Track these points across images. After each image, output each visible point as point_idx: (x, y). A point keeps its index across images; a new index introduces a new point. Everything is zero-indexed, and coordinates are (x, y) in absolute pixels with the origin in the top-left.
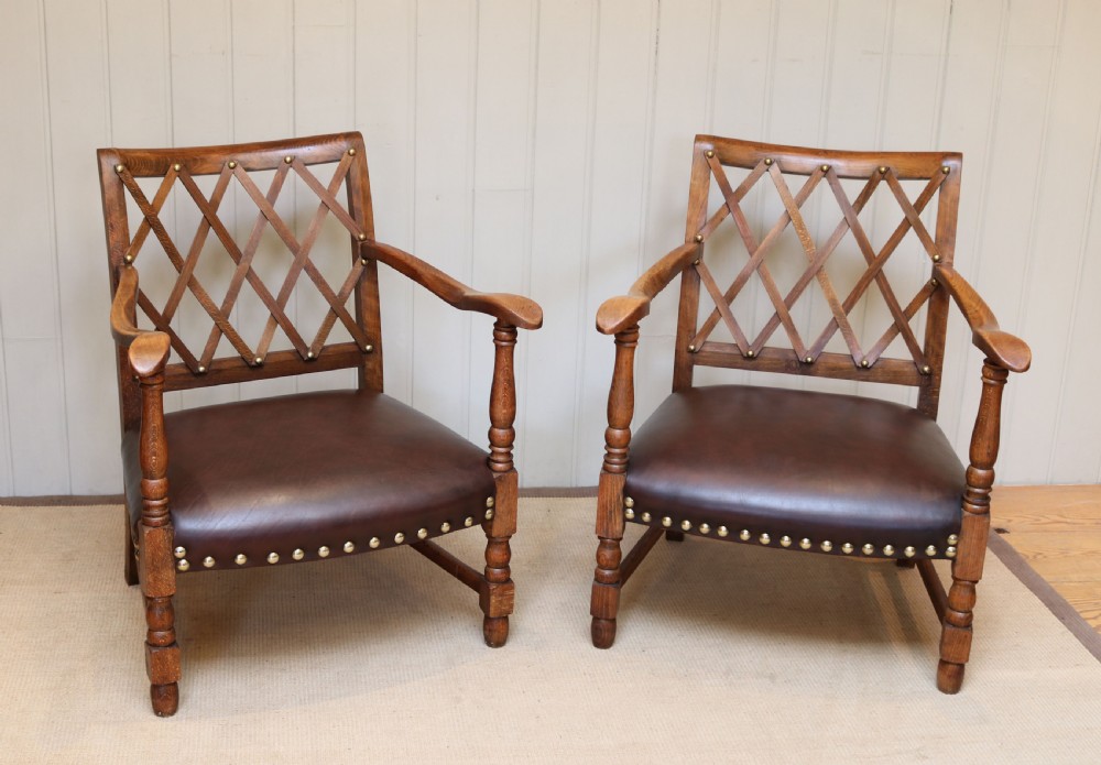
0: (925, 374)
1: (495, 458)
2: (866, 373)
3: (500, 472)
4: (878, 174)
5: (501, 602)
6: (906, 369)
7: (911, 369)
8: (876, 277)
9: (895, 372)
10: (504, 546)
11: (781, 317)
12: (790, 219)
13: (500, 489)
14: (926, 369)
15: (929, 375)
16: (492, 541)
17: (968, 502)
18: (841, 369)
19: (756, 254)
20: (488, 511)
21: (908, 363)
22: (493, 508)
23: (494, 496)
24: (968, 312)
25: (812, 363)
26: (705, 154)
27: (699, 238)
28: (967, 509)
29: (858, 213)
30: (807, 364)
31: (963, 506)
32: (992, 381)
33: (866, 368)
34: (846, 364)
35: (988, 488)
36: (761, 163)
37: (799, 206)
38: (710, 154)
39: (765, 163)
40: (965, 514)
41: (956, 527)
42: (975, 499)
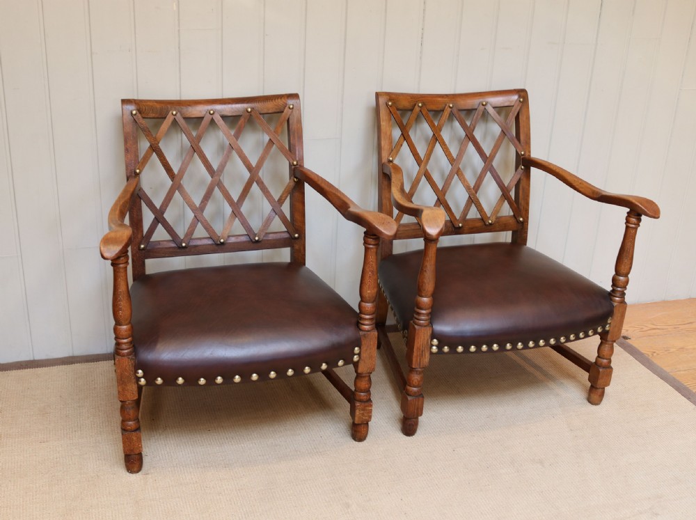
1: (362, 322)
2: (490, 228)
3: (365, 331)
4: (481, 107)
5: (363, 414)
6: (510, 221)
7: (512, 221)
8: (489, 169)
9: (504, 224)
10: (367, 379)
11: (442, 201)
12: (437, 140)
13: (364, 342)
14: (521, 219)
15: (522, 223)
16: (359, 376)
20: (355, 357)
21: (511, 217)
22: (359, 354)
23: (360, 347)
25: (462, 226)
26: (387, 105)
27: (391, 159)
28: (615, 301)
29: (473, 131)
30: (460, 228)
31: (611, 300)
32: (633, 226)
33: (491, 224)
34: (479, 224)
35: (625, 288)
36: (416, 107)
37: (440, 130)
38: (390, 103)
39: (419, 106)
40: (615, 304)
41: (610, 313)
42: (618, 294)
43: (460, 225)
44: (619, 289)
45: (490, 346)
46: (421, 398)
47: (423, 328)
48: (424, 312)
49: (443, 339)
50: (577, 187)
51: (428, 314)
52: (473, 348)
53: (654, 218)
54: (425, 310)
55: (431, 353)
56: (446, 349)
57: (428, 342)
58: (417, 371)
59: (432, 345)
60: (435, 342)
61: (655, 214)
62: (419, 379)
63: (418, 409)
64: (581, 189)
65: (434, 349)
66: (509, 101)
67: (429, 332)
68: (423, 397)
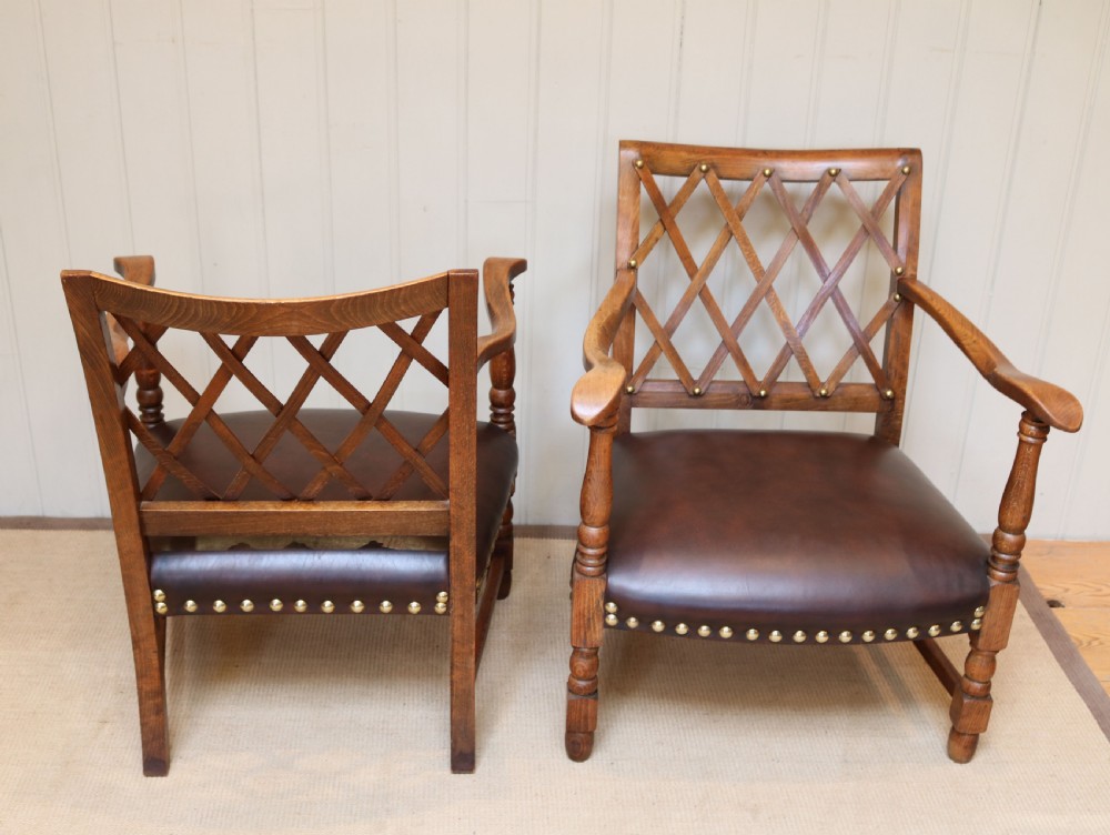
0: (888, 398)
2: (824, 403)
4: (828, 177)
6: (868, 395)
7: (871, 394)
8: (832, 295)
9: (856, 399)
11: (730, 346)
12: (732, 234)
14: (889, 393)
15: (892, 400)
17: (997, 569)
18: (797, 400)
19: (697, 277)
21: (870, 386)
24: (964, 342)
25: (766, 396)
26: (634, 165)
27: (633, 263)
28: (993, 577)
29: (807, 222)
30: (760, 397)
31: (988, 573)
32: (1030, 439)
33: (825, 397)
34: (803, 394)
35: (1018, 554)
36: (696, 170)
37: (741, 218)
38: (639, 163)
39: (701, 170)
40: (994, 583)
41: (982, 599)
42: (1001, 566)
43: (763, 393)
44: (1003, 556)
45: (715, 628)
46: (591, 700)
47: (587, 580)
48: (590, 551)
49: (627, 606)
50: (967, 347)
51: (600, 557)
52: (682, 629)
53: (1066, 430)
54: (592, 548)
55: (606, 626)
56: (632, 622)
57: (598, 605)
58: (582, 653)
59: (606, 613)
60: (612, 607)
61: (1070, 423)
62: (586, 667)
63: (586, 718)
64: (972, 353)
65: (612, 620)
66: (883, 170)
67: (601, 589)
68: (596, 699)
